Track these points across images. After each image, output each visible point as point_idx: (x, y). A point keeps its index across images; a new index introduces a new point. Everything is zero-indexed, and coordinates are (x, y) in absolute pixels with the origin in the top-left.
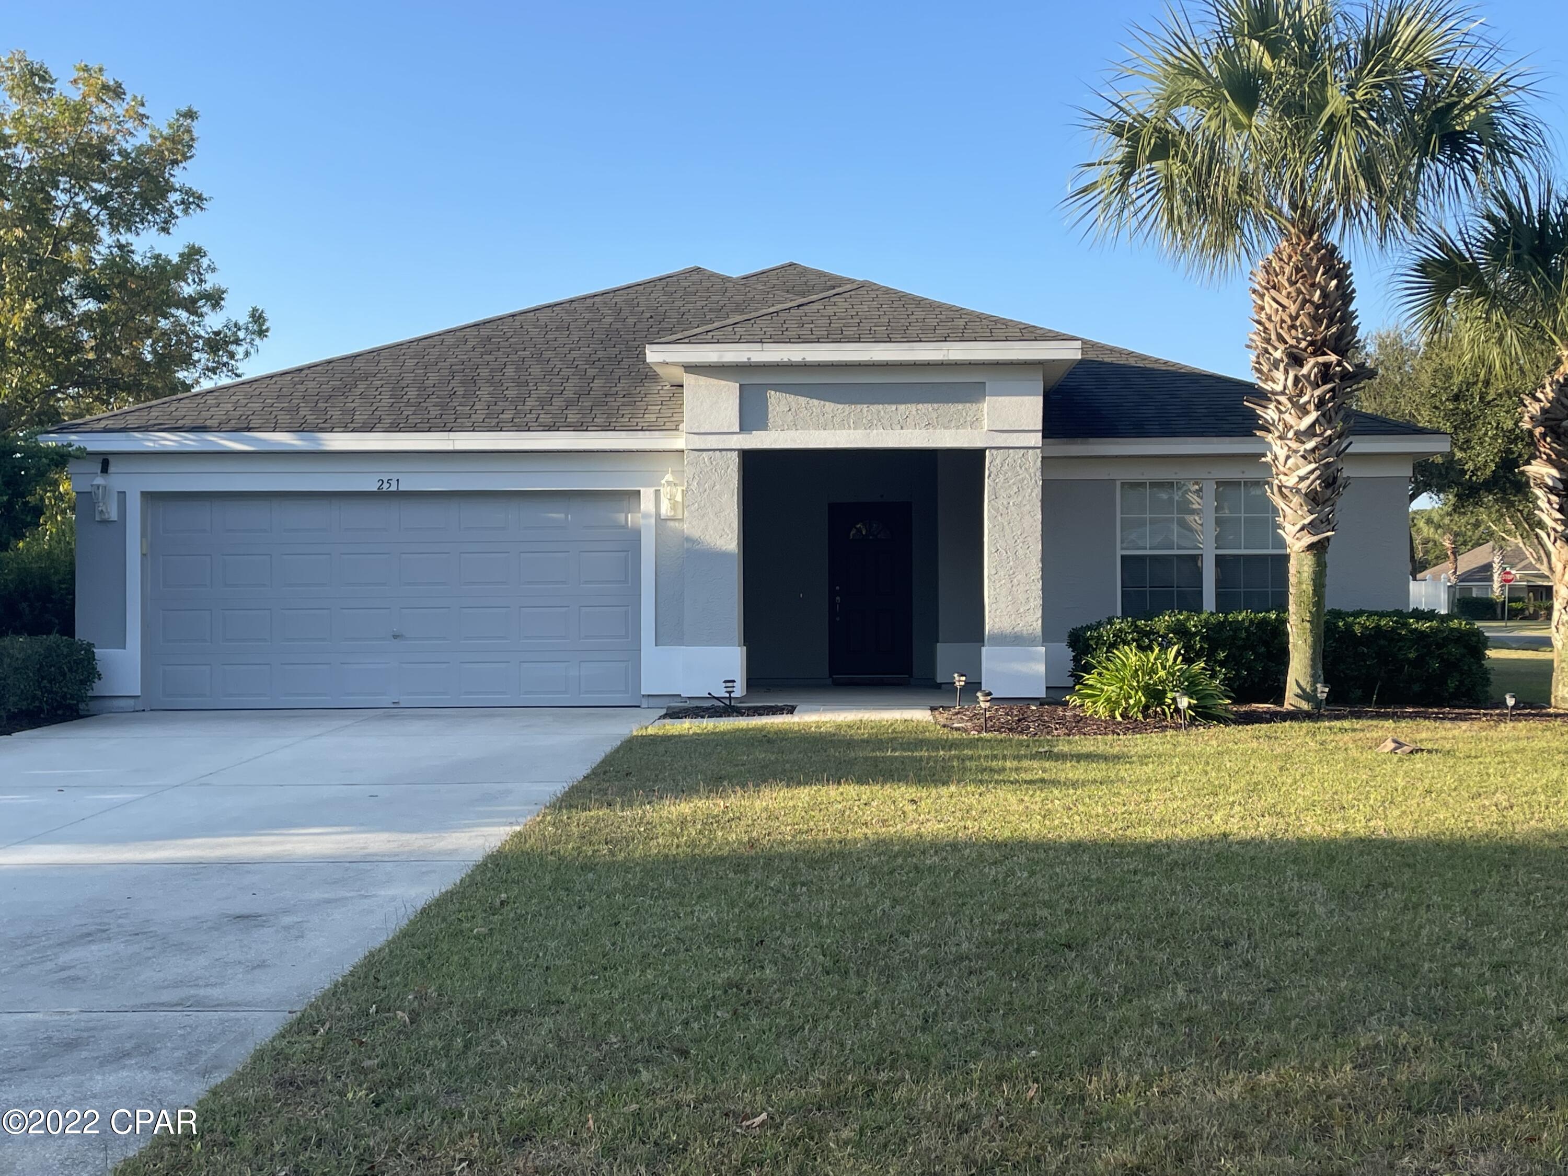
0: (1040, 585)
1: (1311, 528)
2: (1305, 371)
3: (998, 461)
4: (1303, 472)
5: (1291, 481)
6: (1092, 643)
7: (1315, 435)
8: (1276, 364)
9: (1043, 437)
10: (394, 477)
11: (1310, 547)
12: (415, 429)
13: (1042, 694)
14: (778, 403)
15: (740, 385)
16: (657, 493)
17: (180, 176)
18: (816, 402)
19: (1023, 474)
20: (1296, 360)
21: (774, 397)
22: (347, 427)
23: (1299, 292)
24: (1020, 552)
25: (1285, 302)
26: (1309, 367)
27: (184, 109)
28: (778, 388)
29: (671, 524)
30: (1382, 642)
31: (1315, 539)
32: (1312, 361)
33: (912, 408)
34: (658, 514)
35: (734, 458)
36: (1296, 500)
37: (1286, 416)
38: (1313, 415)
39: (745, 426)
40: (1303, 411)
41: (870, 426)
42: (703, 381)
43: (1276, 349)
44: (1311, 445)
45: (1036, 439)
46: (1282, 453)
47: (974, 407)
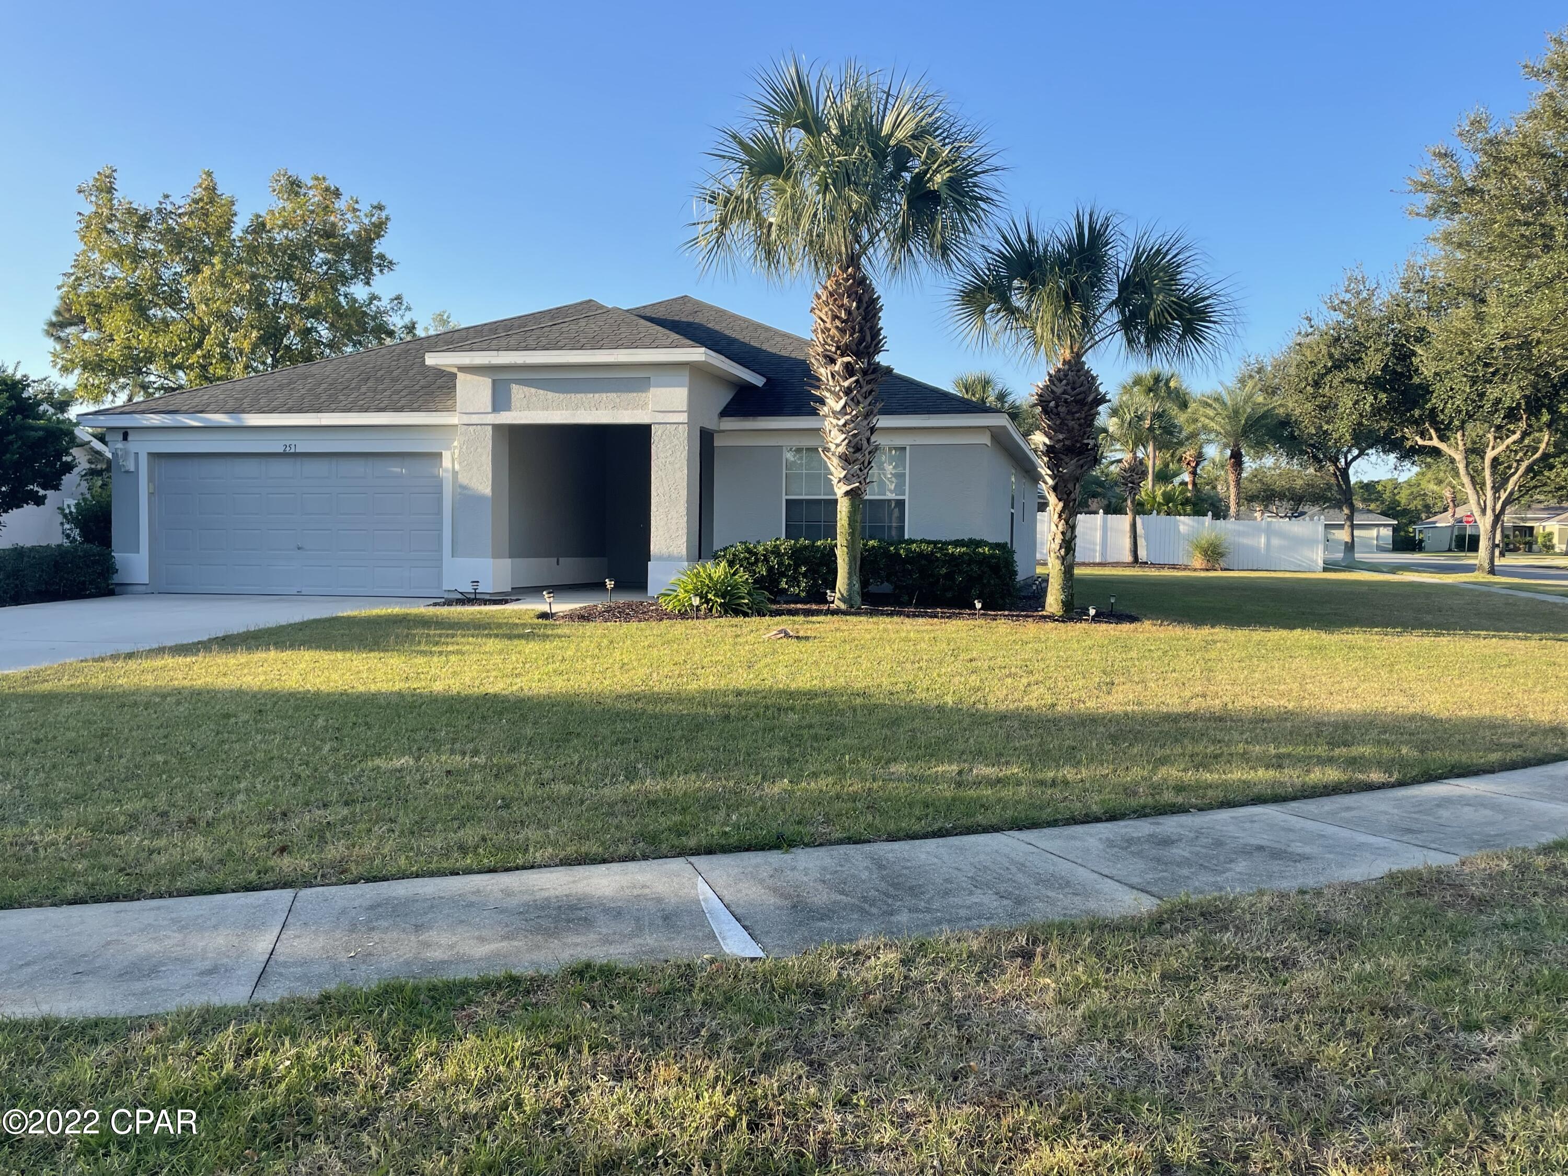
0: (686, 519)
1: (847, 479)
2: (837, 368)
3: (659, 433)
4: (839, 440)
5: (833, 446)
7: (846, 414)
9: (689, 416)
10: (294, 444)
11: (850, 493)
12: (300, 411)
14: (517, 392)
15: (494, 382)
16: (452, 454)
17: (379, 248)
18: (542, 392)
19: (676, 442)
20: (831, 360)
21: (515, 388)
26: (839, 365)
27: (375, 204)
28: (517, 381)
29: (461, 478)
30: (923, 562)
32: (840, 361)
33: (603, 396)
34: (453, 469)
35: (489, 430)
36: (835, 460)
38: (844, 400)
39: (496, 408)
40: (838, 397)
41: (576, 408)
42: (469, 377)
44: (843, 421)
45: (682, 418)
47: (644, 395)
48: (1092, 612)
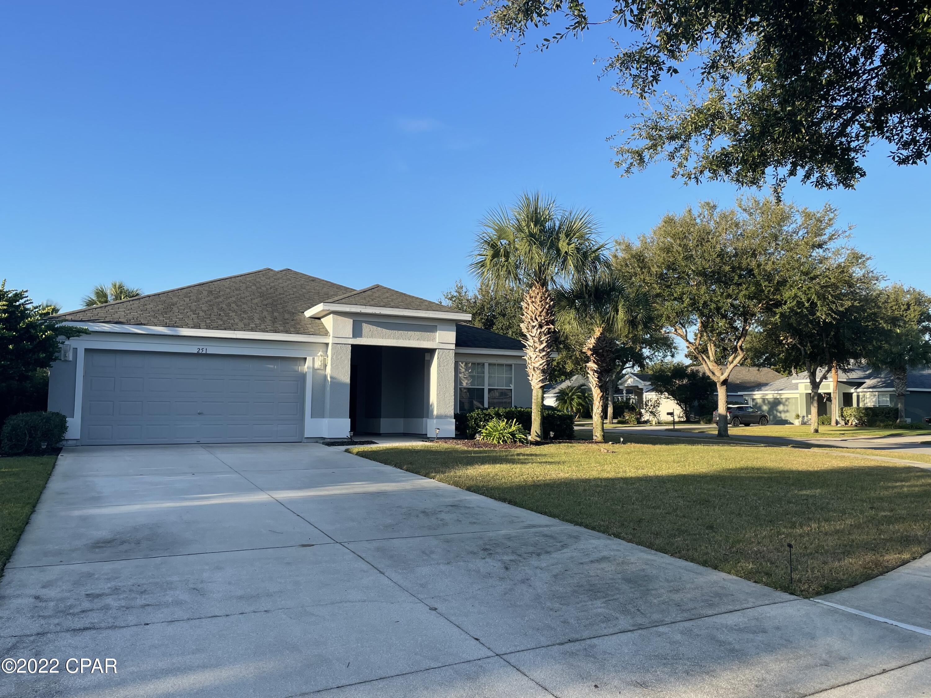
0: (453, 397)
1: (542, 381)
2: (543, 330)
3: (441, 353)
4: (541, 362)
5: (537, 365)
6: (469, 418)
7: (544, 351)
8: (533, 327)
9: (456, 346)
10: (205, 348)
11: (541, 387)
12: (217, 328)
13: (454, 436)
14: (366, 328)
15: (354, 322)
16: (314, 359)
18: (379, 328)
19: (449, 358)
20: (541, 326)
21: (364, 325)
22: (187, 326)
23: (542, 305)
24: (448, 386)
25: (537, 307)
26: (545, 328)
28: (366, 322)
29: (318, 371)
31: (543, 384)
32: (545, 327)
33: (413, 333)
34: (313, 367)
35: (350, 348)
36: (538, 372)
37: (536, 344)
38: (545, 344)
39: (354, 335)
40: (541, 343)
41: (398, 338)
42: (339, 317)
43: (534, 322)
44: (544, 353)
45: (453, 347)
46: (534, 356)
47: (433, 334)
48: (622, 439)
